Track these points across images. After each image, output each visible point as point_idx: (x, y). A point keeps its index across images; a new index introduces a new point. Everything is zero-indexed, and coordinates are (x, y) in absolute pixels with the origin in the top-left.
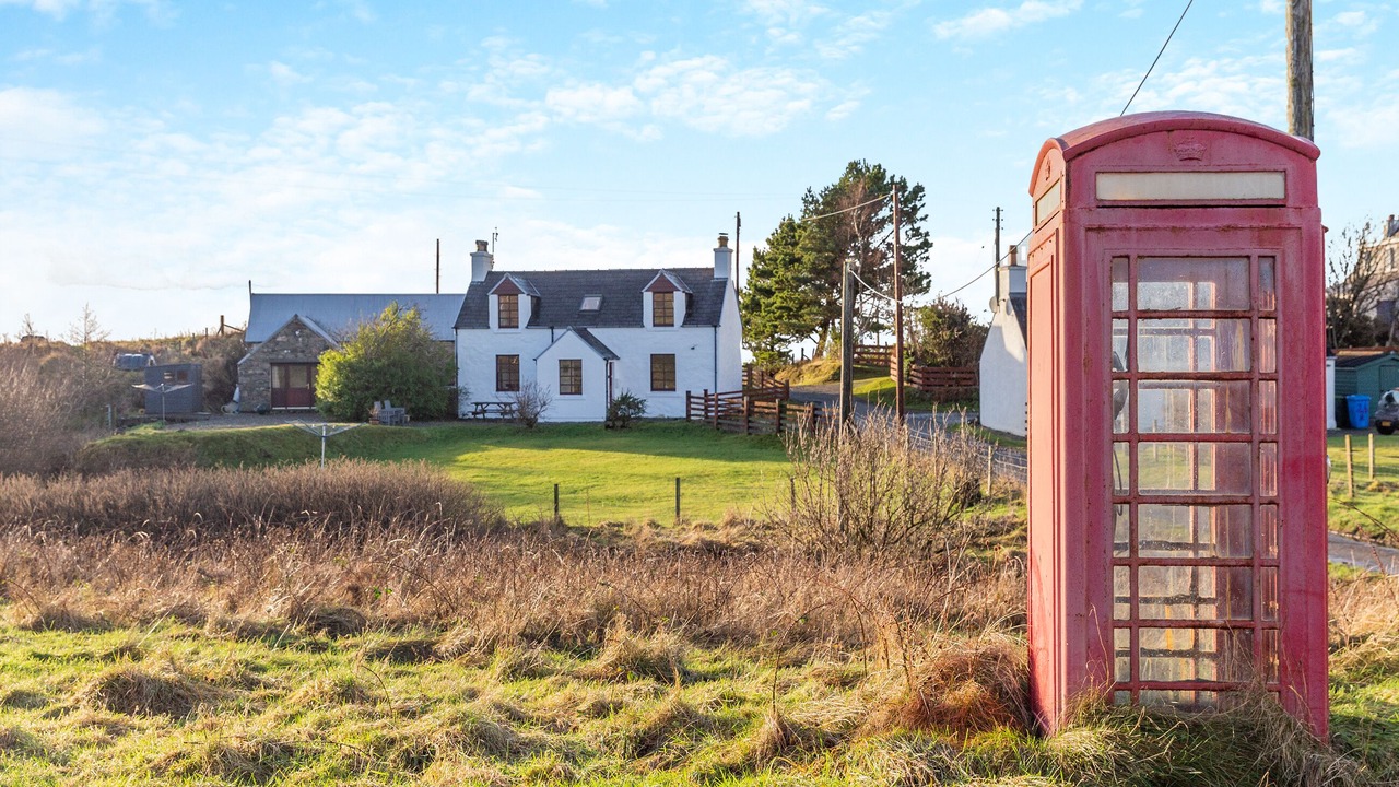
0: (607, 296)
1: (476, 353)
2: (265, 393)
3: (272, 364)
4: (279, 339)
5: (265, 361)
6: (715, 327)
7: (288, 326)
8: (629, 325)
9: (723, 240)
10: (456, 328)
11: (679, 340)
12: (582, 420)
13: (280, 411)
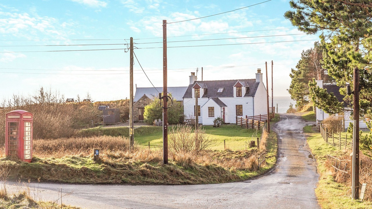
0: (225, 88)
1: (189, 106)
2: (137, 117)
3: (139, 108)
4: (140, 101)
5: (137, 107)
6: (253, 97)
7: (143, 97)
8: (230, 97)
9: (259, 71)
10: (183, 98)
11: (243, 101)
12: (208, 124)
13: (141, 122)
